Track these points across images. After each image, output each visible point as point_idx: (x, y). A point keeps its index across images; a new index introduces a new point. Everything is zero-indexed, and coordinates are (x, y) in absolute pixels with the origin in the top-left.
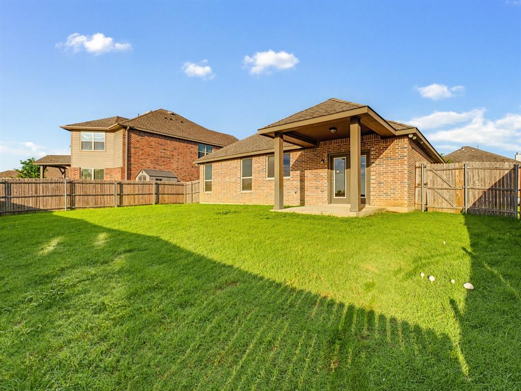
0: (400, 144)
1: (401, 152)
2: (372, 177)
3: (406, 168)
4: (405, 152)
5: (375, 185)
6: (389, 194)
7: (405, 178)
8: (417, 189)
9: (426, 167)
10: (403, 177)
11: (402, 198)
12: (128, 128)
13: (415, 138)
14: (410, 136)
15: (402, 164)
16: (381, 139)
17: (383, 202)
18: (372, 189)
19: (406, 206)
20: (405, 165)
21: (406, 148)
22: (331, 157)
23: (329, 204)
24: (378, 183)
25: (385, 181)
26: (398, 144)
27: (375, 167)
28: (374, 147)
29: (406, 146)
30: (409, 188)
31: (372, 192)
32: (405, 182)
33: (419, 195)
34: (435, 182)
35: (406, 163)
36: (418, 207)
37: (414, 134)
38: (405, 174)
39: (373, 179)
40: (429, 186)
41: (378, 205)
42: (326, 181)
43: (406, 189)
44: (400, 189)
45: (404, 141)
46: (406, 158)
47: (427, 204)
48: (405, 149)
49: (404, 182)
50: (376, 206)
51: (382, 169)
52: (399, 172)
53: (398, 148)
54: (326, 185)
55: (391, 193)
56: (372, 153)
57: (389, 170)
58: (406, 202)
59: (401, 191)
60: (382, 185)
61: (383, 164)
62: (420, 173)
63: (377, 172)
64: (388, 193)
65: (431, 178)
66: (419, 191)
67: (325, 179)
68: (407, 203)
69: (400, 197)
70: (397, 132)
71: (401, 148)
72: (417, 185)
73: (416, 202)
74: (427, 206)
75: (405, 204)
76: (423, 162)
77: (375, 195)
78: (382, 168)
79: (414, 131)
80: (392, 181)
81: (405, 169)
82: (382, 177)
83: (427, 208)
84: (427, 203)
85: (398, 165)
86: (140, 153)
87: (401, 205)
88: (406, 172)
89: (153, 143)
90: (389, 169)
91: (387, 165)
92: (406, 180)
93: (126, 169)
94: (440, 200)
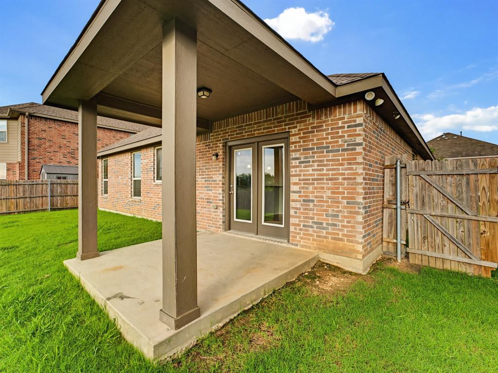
0: (346, 116)
1: (349, 136)
2: (293, 188)
3: (360, 171)
4: (359, 135)
5: (298, 205)
6: (325, 225)
7: (358, 193)
8: (386, 212)
9: (405, 167)
10: (353, 191)
11: (350, 237)
12: (27, 114)
13: (380, 102)
14: (370, 97)
15: (351, 161)
16: (309, 111)
17: (313, 240)
18: (292, 212)
19: (360, 256)
20: (358, 163)
21: (360, 125)
22: (230, 147)
23: (226, 230)
24: (304, 201)
25: (316, 197)
26: (343, 118)
27: (297, 167)
28: (296, 127)
29: (359, 120)
30: (368, 214)
31: (294, 217)
32: (358, 203)
33: (390, 223)
34: (426, 199)
35: (360, 159)
36: (388, 248)
37: (379, 92)
38: (358, 184)
39: (294, 192)
40: (412, 207)
41: (302, 246)
42: (220, 190)
43: (360, 218)
44: (345, 217)
45: (355, 111)
46: (359, 149)
47: (407, 245)
48: (358, 128)
49: (354, 203)
50: (299, 248)
51: (311, 172)
52: (344, 179)
53: (343, 127)
54: (221, 197)
55: (327, 224)
56: (293, 139)
57: (323, 175)
58: (360, 248)
59: (348, 222)
60: (311, 204)
61: (313, 162)
62: (393, 179)
63: (302, 177)
64: (321, 224)
65: (416, 190)
66: (390, 216)
67: (219, 187)
68: (361, 250)
69: (347, 236)
70: (338, 89)
71: (348, 127)
72: (386, 203)
73: (385, 236)
74: (408, 250)
75: (357, 252)
76: (399, 156)
77: (299, 225)
78: (310, 169)
79: (378, 83)
80: (329, 198)
81: (357, 174)
82: (311, 188)
83: (407, 253)
84: (407, 241)
85: (342, 165)
86: (48, 144)
87: (349, 253)
88: (360, 179)
89: (66, 133)
90: (325, 172)
91: (321, 163)
92: (360, 199)
93: (26, 164)
94: (438, 240)
